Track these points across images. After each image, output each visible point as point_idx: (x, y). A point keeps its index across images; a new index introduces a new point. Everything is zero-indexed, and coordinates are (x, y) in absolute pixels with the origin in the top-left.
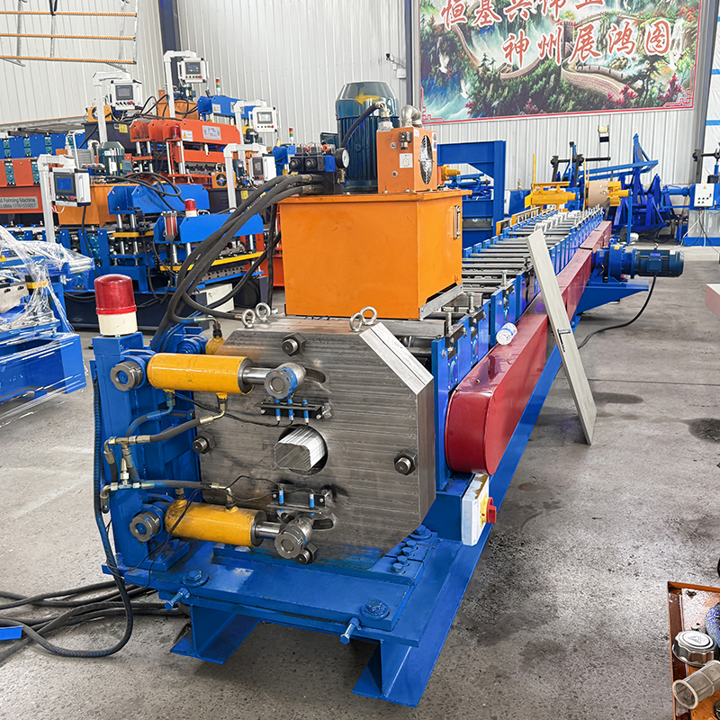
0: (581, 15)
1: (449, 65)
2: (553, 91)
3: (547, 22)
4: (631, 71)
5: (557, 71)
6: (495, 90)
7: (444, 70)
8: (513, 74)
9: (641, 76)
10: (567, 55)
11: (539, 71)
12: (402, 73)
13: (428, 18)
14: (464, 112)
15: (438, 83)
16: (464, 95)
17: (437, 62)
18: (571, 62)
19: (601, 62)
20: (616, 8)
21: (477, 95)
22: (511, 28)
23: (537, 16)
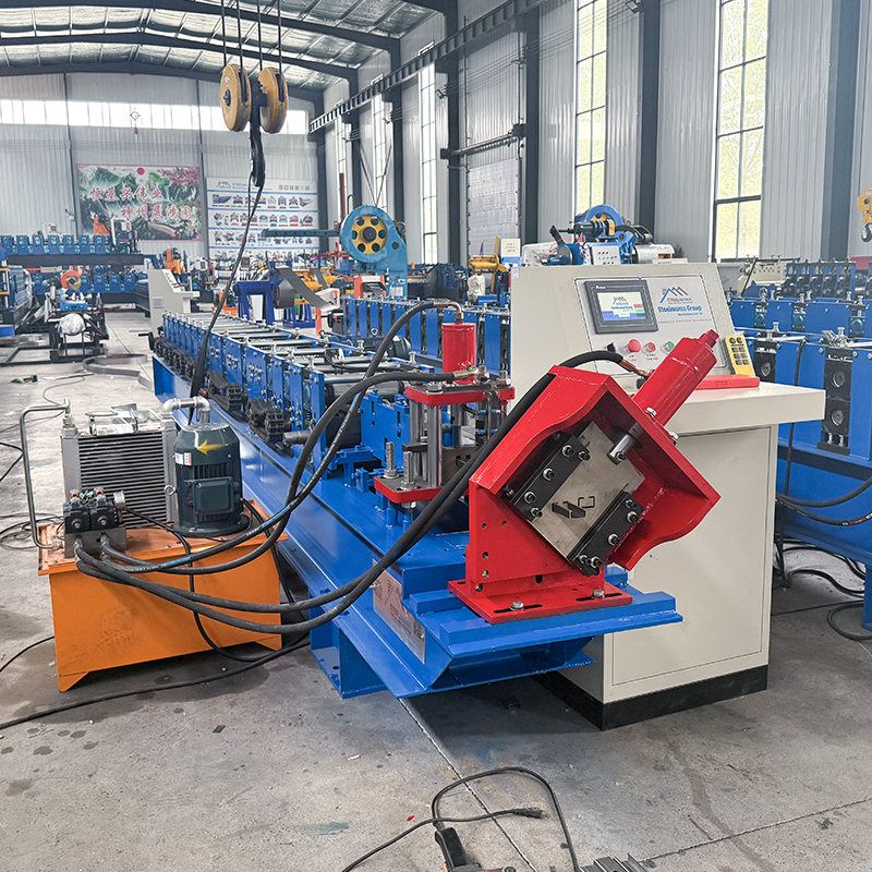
0: (154, 201)
2: (145, 231)
3: (140, 202)
4: (177, 225)
5: (146, 223)
9: (181, 227)
10: (150, 216)
11: (138, 222)
12: (72, 217)
13: (84, 195)
18: (152, 219)
19: (165, 221)
20: (168, 200)
22: (124, 203)
23: (135, 200)
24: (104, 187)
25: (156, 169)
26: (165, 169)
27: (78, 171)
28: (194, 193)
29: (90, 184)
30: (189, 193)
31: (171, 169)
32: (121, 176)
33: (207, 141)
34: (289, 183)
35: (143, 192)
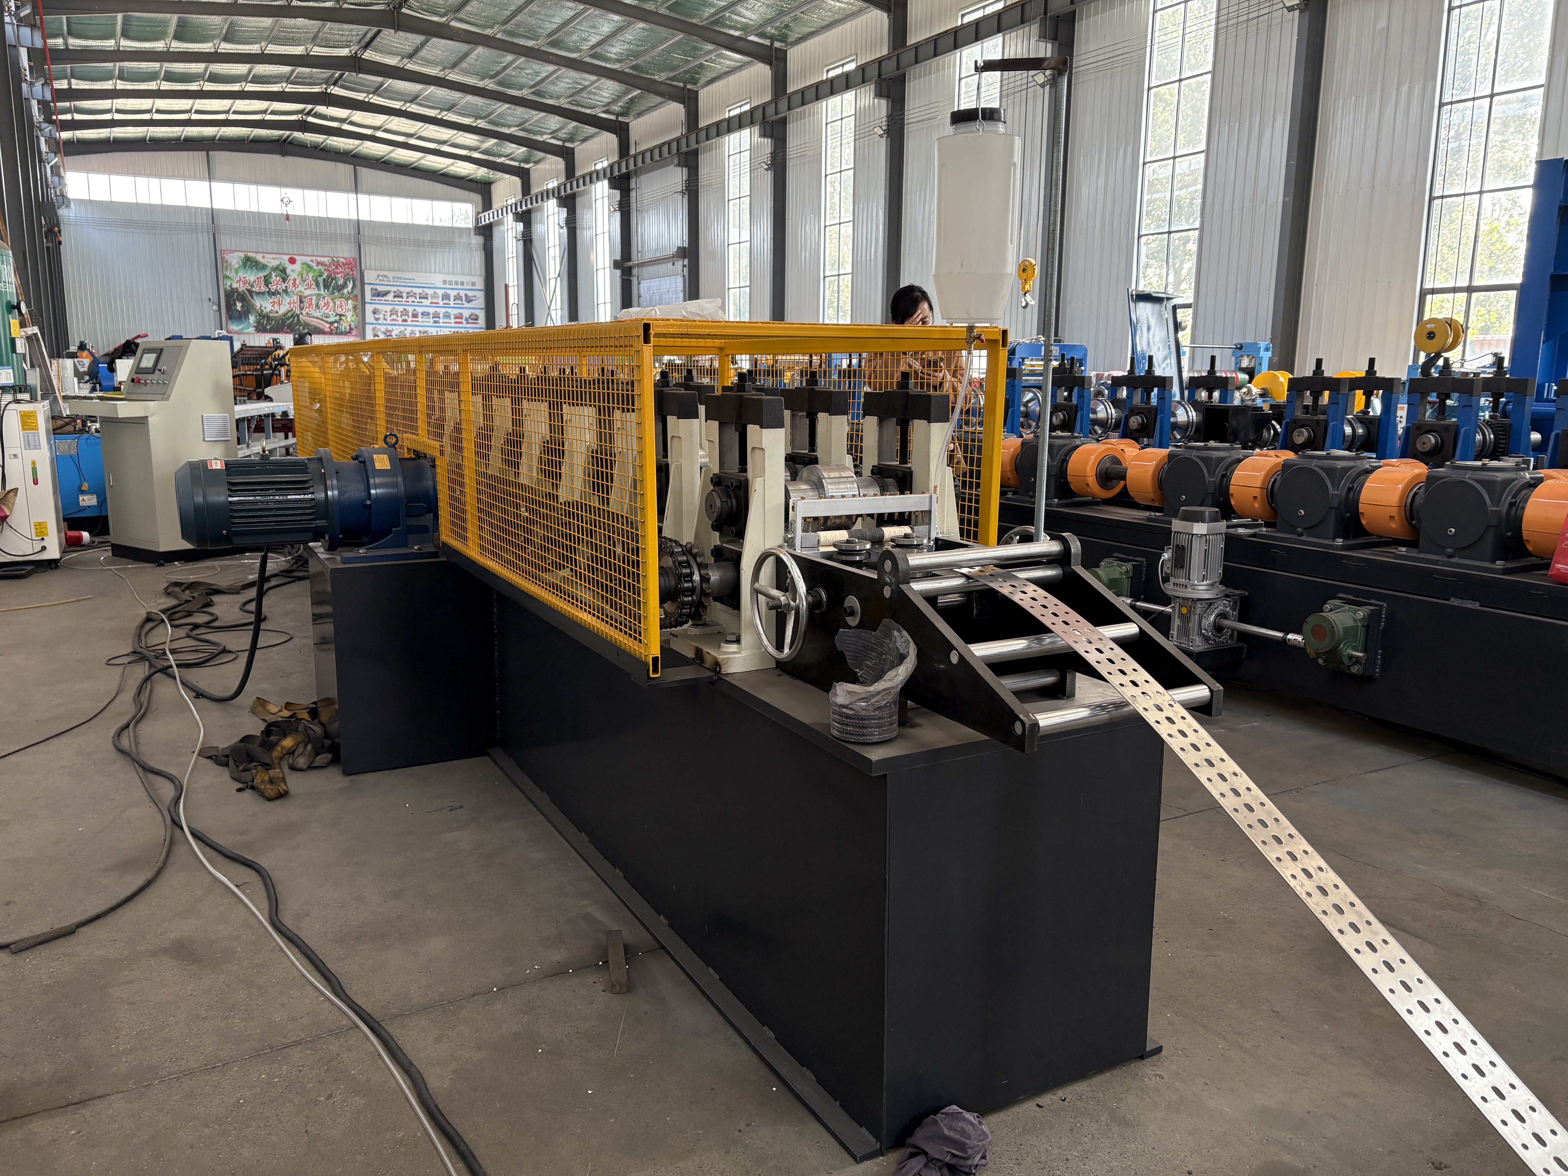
0: (307, 292)
1: (242, 307)
2: (296, 325)
3: (291, 294)
4: (332, 319)
5: (298, 316)
6: (268, 321)
7: (239, 308)
8: (276, 315)
9: (336, 322)
10: (301, 309)
11: (289, 314)
12: (215, 308)
13: (229, 283)
14: (252, 330)
15: (237, 315)
16: (251, 321)
17: (235, 304)
18: (304, 312)
19: (318, 314)
20: (322, 292)
21: (258, 322)
22: (273, 294)
23: (286, 291)
24: (252, 276)
25: (310, 258)
26: (319, 259)
27: (223, 258)
28: (350, 285)
29: (237, 271)
30: (345, 286)
31: (326, 260)
32: (271, 265)
33: (365, 232)
34: (453, 278)
35: (294, 284)
